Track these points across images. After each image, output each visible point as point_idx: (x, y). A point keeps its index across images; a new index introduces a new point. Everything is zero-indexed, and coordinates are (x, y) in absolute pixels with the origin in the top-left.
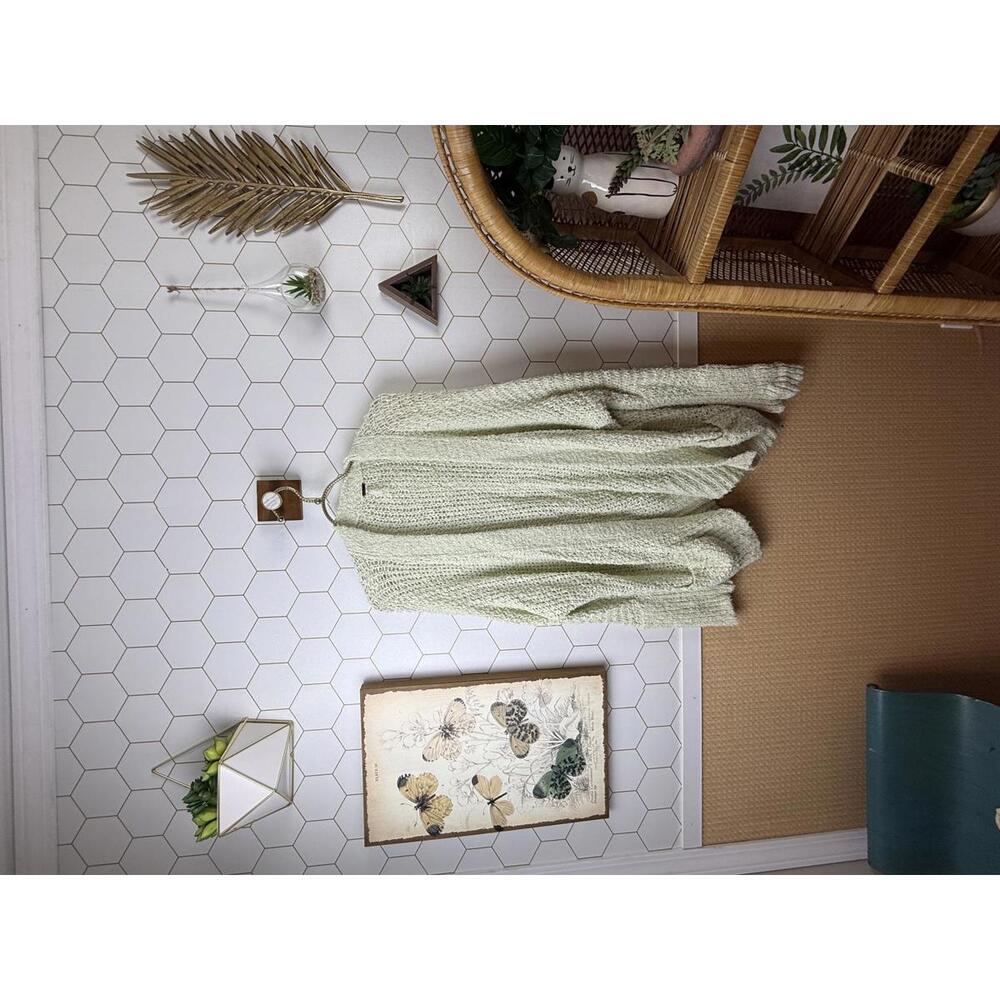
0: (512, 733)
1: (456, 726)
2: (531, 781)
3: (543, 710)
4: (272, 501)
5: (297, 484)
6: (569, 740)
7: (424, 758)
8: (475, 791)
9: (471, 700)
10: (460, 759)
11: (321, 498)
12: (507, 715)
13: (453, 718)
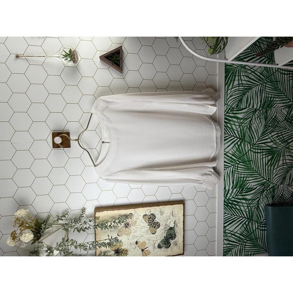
0: (150, 226)
2: (157, 242)
3: (162, 217)
4: (58, 140)
5: (68, 134)
6: (171, 227)
7: (118, 235)
9: (136, 214)
10: (131, 235)
11: (77, 139)
12: (149, 219)
13: (129, 221)
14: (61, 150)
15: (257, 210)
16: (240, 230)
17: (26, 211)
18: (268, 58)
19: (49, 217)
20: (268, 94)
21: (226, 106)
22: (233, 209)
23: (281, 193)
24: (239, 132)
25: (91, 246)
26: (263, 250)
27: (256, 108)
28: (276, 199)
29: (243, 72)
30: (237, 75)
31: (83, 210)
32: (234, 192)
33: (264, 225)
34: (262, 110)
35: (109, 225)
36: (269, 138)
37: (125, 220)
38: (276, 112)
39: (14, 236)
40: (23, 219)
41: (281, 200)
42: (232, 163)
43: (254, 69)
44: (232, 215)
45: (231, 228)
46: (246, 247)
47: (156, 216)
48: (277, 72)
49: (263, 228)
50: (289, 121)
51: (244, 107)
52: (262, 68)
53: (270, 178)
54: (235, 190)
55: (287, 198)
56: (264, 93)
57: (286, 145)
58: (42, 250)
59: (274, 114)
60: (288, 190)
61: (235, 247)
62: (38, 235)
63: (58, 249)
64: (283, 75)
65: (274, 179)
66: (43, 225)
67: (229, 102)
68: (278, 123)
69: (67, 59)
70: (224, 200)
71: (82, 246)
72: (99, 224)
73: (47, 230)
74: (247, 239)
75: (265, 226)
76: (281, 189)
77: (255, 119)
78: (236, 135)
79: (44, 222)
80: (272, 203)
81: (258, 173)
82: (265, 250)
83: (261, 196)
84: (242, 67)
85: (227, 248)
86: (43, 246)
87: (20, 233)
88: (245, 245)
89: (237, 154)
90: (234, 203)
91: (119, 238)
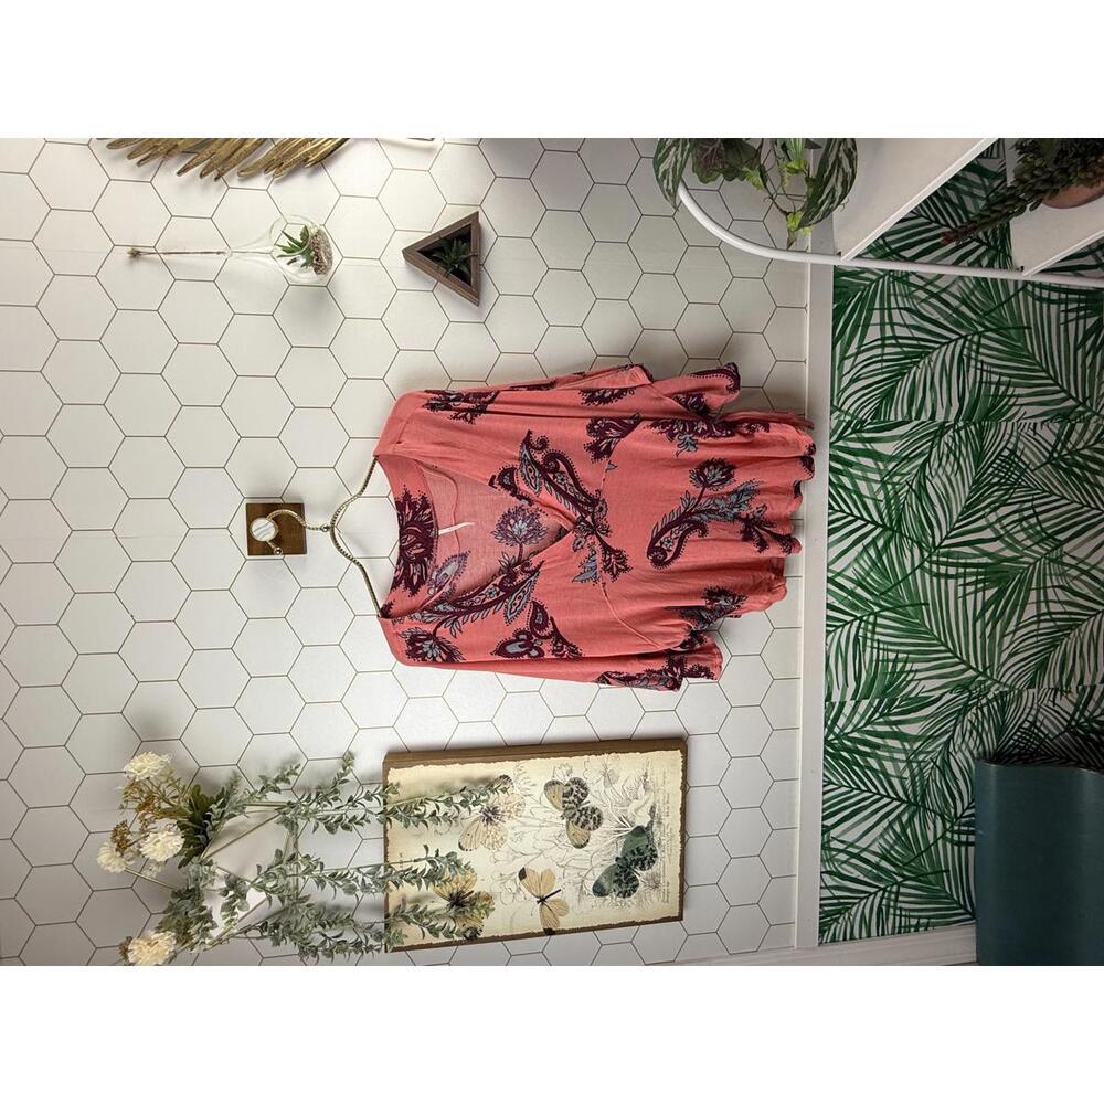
0: (570, 818)
1: (502, 808)
2: (590, 875)
3: (608, 790)
4: (265, 530)
5: (299, 508)
6: (638, 827)
7: (460, 847)
8: (523, 887)
9: (521, 778)
10: (504, 848)
11: (329, 524)
12: (564, 796)
13: (496, 799)
14: (276, 562)
15: (943, 774)
16: (882, 841)
17: (160, 759)
18: (988, 244)
19: (236, 781)
20: (987, 371)
21: (837, 413)
22: (856, 769)
23: (1031, 718)
24: (882, 505)
25: (368, 881)
26: (961, 911)
27: (944, 422)
28: (1011, 738)
29: (899, 298)
30: (877, 306)
31: (348, 760)
32: (861, 709)
33: (966, 828)
34: (964, 427)
35: (429, 813)
36: (990, 525)
37: (482, 798)
38: (1015, 434)
39: (123, 838)
40: (150, 786)
41: (1029, 741)
42: (854, 609)
43: (936, 286)
44: (854, 789)
45: (849, 833)
46: (900, 898)
47: (589, 786)
48: (1021, 294)
49: (964, 838)
50: (1065, 466)
51: (900, 419)
52: (967, 280)
53: (991, 666)
54: (865, 703)
55: (1050, 736)
56: (972, 370)
57: (1048, 552)
58: (209, 886)
59: (1008, 441)
60: (1056, 708)
61: (862, 899)
62: (198, 839)
63: (262, 888)
64: (1045, 305)
65: (1004, 669)
66: (213, 807)
67: (846, 400)
68: (1022, 474)
69: (295, 260)
70: (826, 739)
71: (341, 878)
72: (398, 807)
73: (228, 823)
74: (906, 873)
75: (971, 829)
76: (1029, 704)
77: (940, 460)
78: (870, 516)
79: (219, 798)
80: (995, 750)
81: (947, 646)
82: (967, 912)
83: (955, 725)
84: (896, 279)
85: (835, 901)
86: (214, 873)
87: (142, 831)
88: (898, 893)
89: (873, 579)
90: (859, 746)
91: (460, 855)
